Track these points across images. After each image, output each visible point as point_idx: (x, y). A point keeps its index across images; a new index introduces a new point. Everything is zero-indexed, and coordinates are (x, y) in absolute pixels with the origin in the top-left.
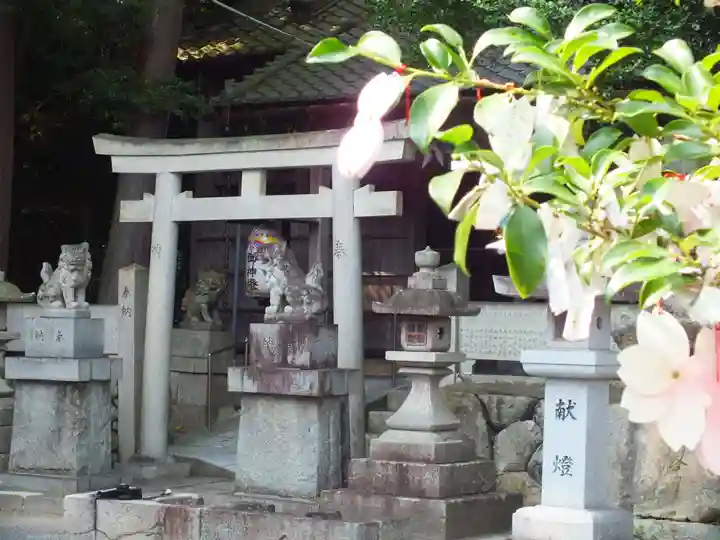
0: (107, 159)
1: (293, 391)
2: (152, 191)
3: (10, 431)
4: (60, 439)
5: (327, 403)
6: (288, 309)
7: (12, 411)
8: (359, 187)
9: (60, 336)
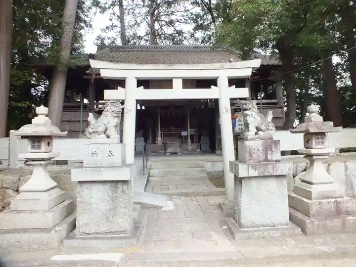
8: (230, 86)
9: (111, 154)
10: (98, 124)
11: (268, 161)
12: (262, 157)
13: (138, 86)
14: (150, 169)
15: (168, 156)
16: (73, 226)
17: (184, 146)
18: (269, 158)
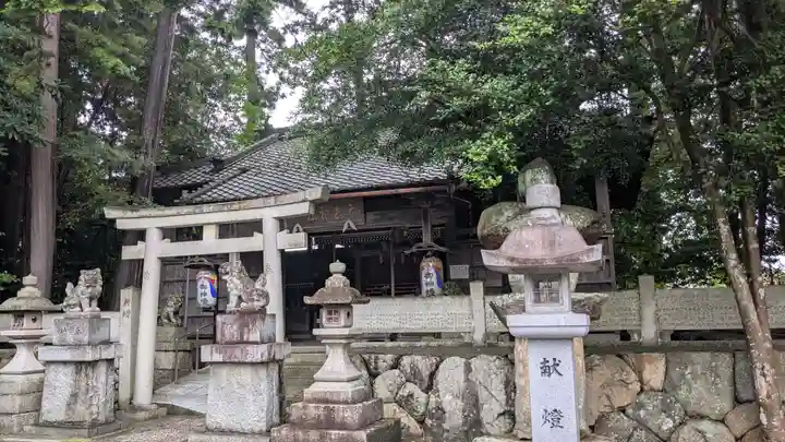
0: (113, 221)
1: (249, 360)
2: (143, 239)
3: (41, 396)
4: (76, 401)
5: (271, 366)
6: (243, 305)
7: (43, 382)
8: (280, 231)
9: (78, 332)
11: (242, 342)
12: (237, 337)
13: (163, 238)
18: (245, 338)
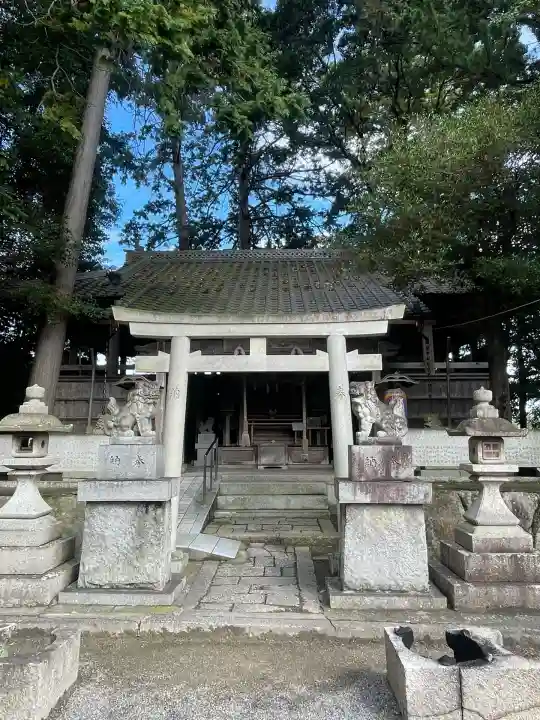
0: (125, 324)
2: (167, 349)
6: (381, 433)
8: (348, 351)
9: (140, 462)
10: (123, 414)
11: (391, 480)
12: (381, 473)
13: (193, 349)
14: (219, 494)
15: (261, 471)
16: (75, 576)
17: (296, 451)
18: (393, 474)
